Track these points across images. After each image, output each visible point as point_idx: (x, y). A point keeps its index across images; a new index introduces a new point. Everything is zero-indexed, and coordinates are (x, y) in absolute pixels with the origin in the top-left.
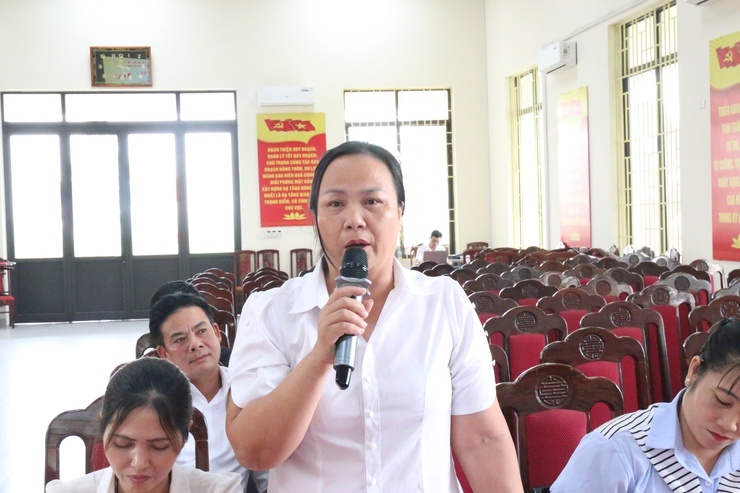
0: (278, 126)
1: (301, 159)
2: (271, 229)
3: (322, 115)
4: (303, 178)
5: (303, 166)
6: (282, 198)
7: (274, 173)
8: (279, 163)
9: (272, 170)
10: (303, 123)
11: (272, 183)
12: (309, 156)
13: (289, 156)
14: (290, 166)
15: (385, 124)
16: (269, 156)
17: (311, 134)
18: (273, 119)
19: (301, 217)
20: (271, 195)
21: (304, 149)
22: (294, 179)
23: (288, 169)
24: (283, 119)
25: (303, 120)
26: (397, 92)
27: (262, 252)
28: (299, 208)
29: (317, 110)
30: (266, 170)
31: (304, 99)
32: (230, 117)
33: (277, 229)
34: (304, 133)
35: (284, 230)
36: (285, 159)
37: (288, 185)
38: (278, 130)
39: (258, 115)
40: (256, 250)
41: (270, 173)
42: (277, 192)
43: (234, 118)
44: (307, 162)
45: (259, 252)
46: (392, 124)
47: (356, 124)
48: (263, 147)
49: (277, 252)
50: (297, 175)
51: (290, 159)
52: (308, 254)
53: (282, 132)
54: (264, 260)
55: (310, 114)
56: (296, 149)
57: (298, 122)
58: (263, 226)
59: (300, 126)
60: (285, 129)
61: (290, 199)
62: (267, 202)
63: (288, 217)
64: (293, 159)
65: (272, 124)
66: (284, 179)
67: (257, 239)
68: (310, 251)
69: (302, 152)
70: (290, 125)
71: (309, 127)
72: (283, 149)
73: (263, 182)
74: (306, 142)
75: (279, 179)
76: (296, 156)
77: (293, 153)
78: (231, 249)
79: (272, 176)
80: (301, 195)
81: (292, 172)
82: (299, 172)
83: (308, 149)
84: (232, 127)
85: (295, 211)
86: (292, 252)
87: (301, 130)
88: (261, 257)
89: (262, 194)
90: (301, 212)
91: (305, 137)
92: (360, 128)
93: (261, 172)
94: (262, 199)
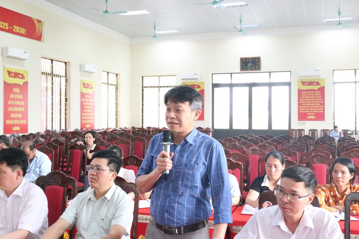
0: (306, 84)
1: (315, 96)
2: (302, 122)
3: (324, 80)
4: (315, 103)
5: (315, 98)
6: (306, 110)
7: (304, 101)
8: (306, 97)
9: (303, 100)
10: (316, 82)
11: (303, 104)
12: (318, 95)
13: (310, 95)
14: (310, 98)
15: (350, 82)
16: (302, 95)
17: (319, 86)
18: (304, 81)
19: (314, 117)
20: (302, 109)
21: (316, 92)
22: (311, 103)
23: (309, 99)
24: (308, 81)
25: (316, 81)
26: (355, 70)
27: (298, 130)
28: (313, 114)
29: (322, 77)
30: (301, 100)
31: (316, 73)
32: (288, 80)
33: (304, 122)
34: (316, 86)
35: (307, 122)
36: (308, 96)
37: (309, 106)
38: (306, 85)
39: (299, 80)
40: (296, 129)
41: (302, 101)
42: (305, 108)
43: (290, 81)
44: (317, 97)
45: (297, 130)
46: (353, 82)
47: (338, 83)
48: (300, 92)
49: (304, 130)
50: (313, 102)
51: (310, 96)
52: (316, 132)
53: (308, 86)
54: (299, 133)
55: (319, 79)
56: (312, 92)
57: (314, 82)
58: (299, 120)
59: (315, 84)
60: (309, 85)
61: (310, 110)
62: (301, 112)
63: (308, 117)
64: (311, 96)
65: (303, 83)
66: (308, 103)
67: (296, 125)
68: (317, 130)
69: (315, 93)
70: (310, 83)
71: (318, 84)
72: (308, 92)
73: (300, 104)
74: (317, 89)
75: (306, 103)
76: (312, 95)
77: (311, 93)
78: (287, 128)
79: (303, 102)
80: (314, 109)
81: (311, 101)
82: (313, 101)
83: (318, 92)
84: (289, 84)
85: (311, 115)
86: (310, 130)
87: (315, 85)
88: (298, 132)
89: (299, 108)
90: (313, 116)
91: (316, 88)
92: (339, 84)
93: (299, 100)
94: (299, 110)
